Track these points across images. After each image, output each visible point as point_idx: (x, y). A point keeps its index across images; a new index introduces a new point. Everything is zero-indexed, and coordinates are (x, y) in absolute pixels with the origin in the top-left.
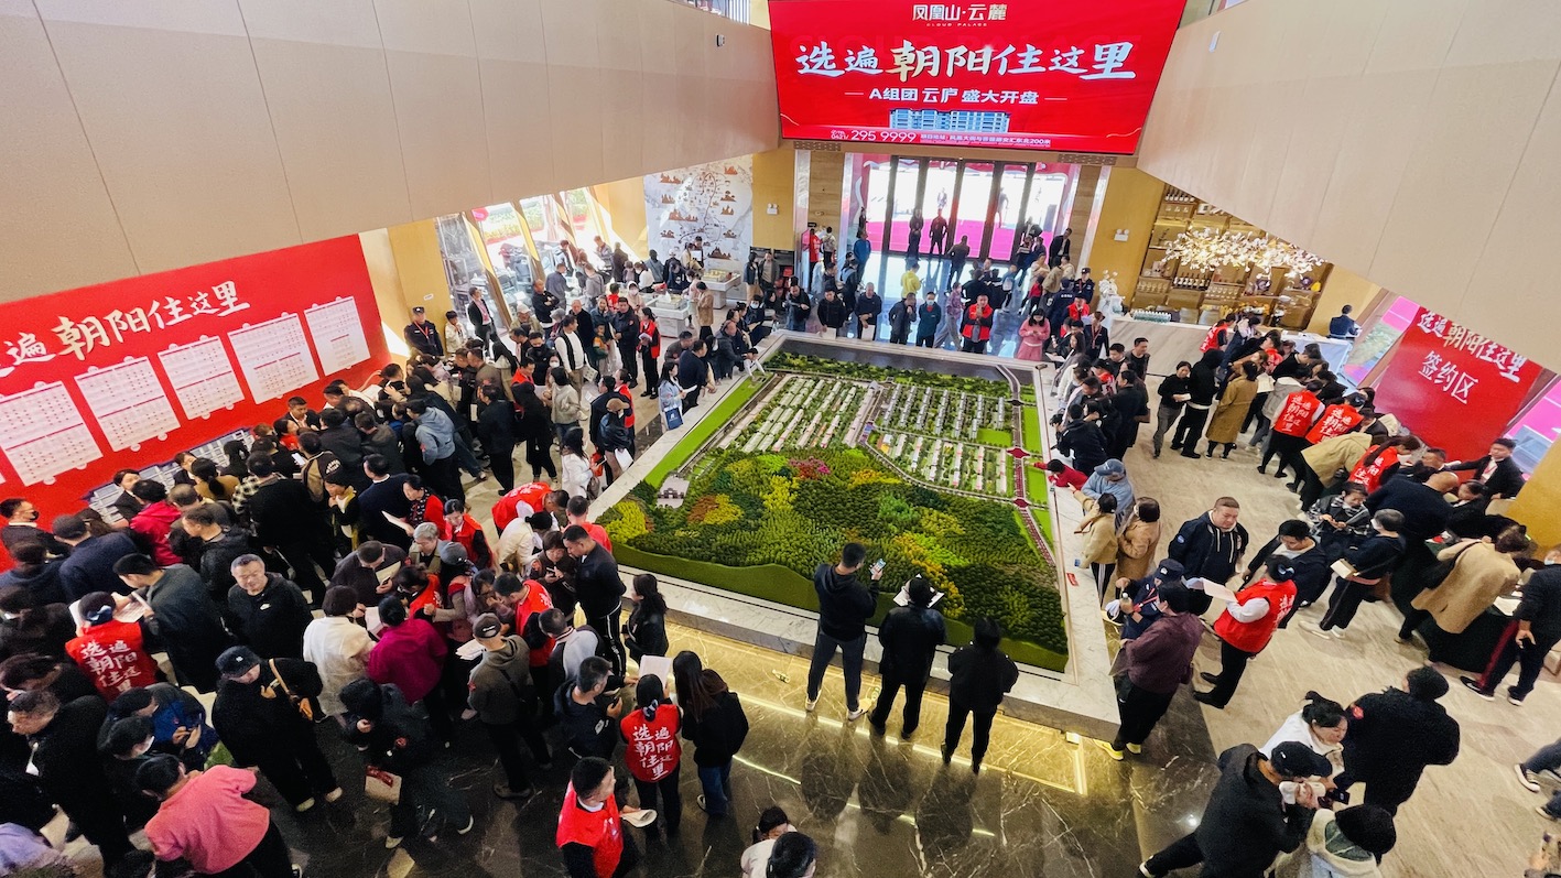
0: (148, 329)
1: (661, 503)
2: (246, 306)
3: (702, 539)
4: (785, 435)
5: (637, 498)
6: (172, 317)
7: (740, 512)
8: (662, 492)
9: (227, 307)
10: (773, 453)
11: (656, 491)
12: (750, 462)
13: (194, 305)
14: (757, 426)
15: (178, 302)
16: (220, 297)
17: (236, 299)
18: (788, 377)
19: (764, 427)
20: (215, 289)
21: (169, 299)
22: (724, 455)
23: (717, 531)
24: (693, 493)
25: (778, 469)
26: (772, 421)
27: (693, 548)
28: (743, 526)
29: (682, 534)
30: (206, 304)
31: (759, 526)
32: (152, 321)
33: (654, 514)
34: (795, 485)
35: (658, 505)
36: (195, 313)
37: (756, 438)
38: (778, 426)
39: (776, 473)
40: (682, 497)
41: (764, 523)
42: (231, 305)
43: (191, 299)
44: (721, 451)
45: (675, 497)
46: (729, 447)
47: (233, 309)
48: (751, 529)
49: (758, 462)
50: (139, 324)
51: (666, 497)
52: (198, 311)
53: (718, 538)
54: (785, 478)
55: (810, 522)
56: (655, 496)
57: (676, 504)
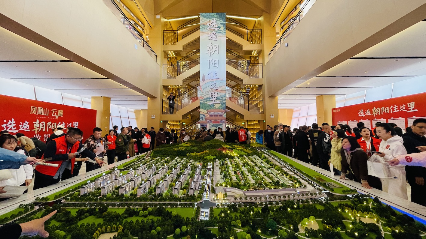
0: (388, 113)
2: (416, 110)
6: (394, 110)
9: (410, 110)
13: (401, 108)
15: (397, 107)
16: (409, 107)
17: (414, 108)
20: (408, 104)
21: (395, 106)
30: (404, 108)
32: (390, 110)
36: (400, 110)
42: (412, 109)
43: (400, 106)
47: (412, 111)
50: (387, 111)
52: (401, 110)
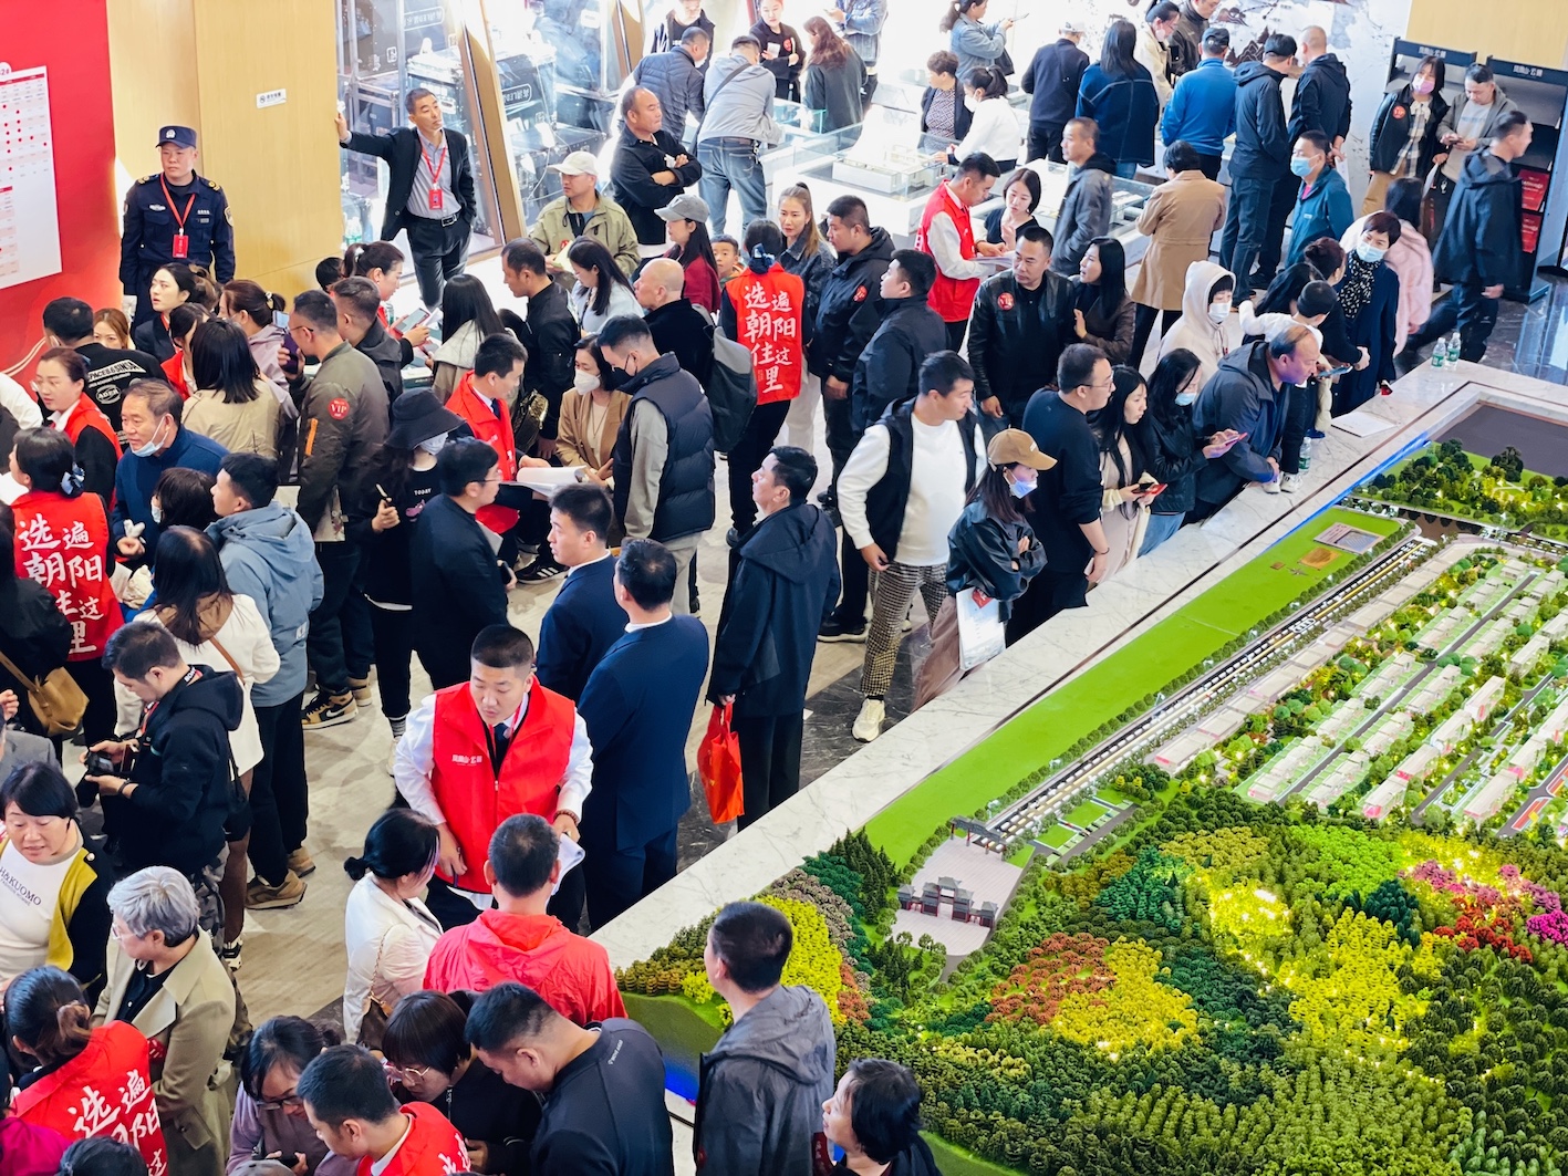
1: (907, 926)
3: (1036, 1093)
4: (1413, 765)
5: (824, 892)
7: (1191, 1022)
8: (918, 886)
10: (1356, 825)
11: (895, 882)
12: (1260, 844)
14: (1311, 710)
18: (1464, 546)
19: (1336, 720)
22: (1165, 797)
23: (1095, 1074)
24: (1029, 913)
25: (1372, 887)
26: (1371, 704)
27: (997, 1116)
28: (1197, 1074)
29: (964, 1055)
31: (1260, 1089)
33: (877, 961)
34: (1427, 962)
35: (896, 930)
37: (1297, 753)
38: (1394, 727)
39: (1354, 903)
40: (986, 920)
41: (1280, 1083)
44: (1155, 780)
45: (961, 915)
46: (1190, 773)
48: (1225, 1096)
49: (1293, 847)
51: (931, 910)
53: (1096, 1099)
54: (1390, 928)
55: (1465, 1116)
56: (892, 895)
57: (963, 940)
